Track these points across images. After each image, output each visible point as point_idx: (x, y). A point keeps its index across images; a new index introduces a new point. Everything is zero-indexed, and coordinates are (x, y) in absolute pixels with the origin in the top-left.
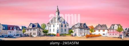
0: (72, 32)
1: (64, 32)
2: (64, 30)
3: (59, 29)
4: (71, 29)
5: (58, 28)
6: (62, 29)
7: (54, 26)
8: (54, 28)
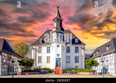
0: (94, 63)
1: (73, 64)
2: (73, 60)
3: (60, 57)
4: (91, 56)
5: (58, 55)
6: (68, 57)
7: (48, 51)
8: (48, 55)
